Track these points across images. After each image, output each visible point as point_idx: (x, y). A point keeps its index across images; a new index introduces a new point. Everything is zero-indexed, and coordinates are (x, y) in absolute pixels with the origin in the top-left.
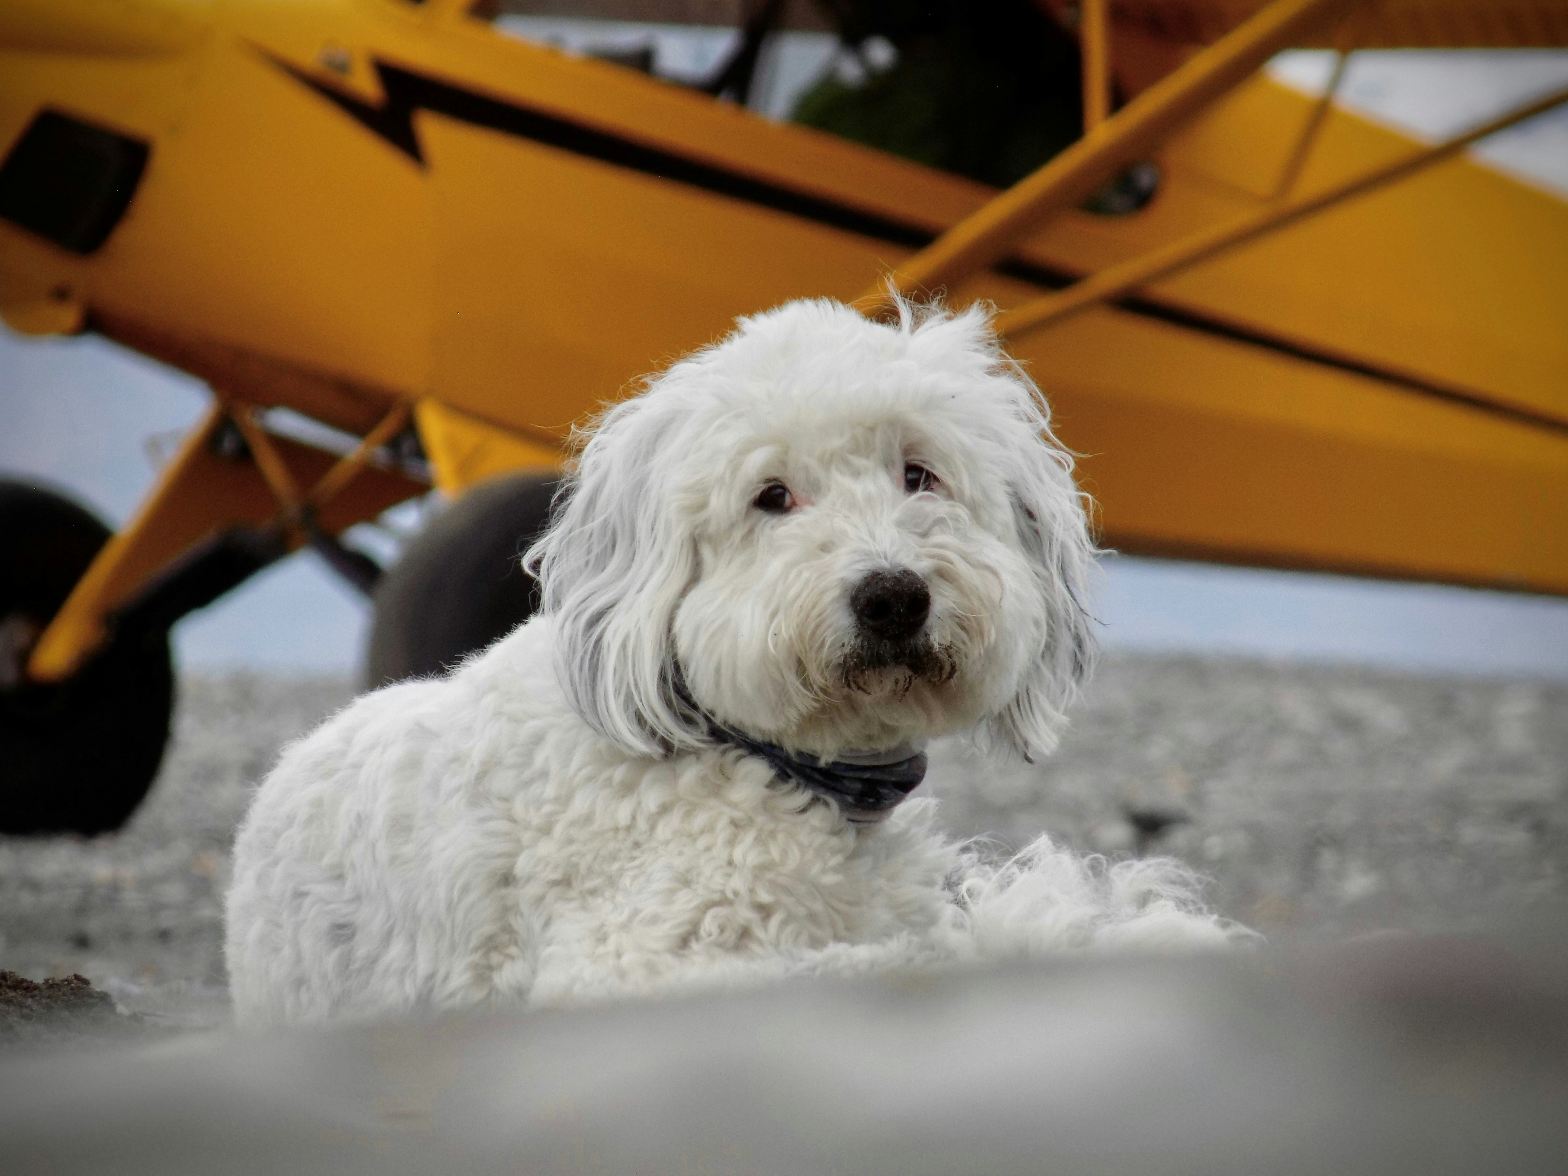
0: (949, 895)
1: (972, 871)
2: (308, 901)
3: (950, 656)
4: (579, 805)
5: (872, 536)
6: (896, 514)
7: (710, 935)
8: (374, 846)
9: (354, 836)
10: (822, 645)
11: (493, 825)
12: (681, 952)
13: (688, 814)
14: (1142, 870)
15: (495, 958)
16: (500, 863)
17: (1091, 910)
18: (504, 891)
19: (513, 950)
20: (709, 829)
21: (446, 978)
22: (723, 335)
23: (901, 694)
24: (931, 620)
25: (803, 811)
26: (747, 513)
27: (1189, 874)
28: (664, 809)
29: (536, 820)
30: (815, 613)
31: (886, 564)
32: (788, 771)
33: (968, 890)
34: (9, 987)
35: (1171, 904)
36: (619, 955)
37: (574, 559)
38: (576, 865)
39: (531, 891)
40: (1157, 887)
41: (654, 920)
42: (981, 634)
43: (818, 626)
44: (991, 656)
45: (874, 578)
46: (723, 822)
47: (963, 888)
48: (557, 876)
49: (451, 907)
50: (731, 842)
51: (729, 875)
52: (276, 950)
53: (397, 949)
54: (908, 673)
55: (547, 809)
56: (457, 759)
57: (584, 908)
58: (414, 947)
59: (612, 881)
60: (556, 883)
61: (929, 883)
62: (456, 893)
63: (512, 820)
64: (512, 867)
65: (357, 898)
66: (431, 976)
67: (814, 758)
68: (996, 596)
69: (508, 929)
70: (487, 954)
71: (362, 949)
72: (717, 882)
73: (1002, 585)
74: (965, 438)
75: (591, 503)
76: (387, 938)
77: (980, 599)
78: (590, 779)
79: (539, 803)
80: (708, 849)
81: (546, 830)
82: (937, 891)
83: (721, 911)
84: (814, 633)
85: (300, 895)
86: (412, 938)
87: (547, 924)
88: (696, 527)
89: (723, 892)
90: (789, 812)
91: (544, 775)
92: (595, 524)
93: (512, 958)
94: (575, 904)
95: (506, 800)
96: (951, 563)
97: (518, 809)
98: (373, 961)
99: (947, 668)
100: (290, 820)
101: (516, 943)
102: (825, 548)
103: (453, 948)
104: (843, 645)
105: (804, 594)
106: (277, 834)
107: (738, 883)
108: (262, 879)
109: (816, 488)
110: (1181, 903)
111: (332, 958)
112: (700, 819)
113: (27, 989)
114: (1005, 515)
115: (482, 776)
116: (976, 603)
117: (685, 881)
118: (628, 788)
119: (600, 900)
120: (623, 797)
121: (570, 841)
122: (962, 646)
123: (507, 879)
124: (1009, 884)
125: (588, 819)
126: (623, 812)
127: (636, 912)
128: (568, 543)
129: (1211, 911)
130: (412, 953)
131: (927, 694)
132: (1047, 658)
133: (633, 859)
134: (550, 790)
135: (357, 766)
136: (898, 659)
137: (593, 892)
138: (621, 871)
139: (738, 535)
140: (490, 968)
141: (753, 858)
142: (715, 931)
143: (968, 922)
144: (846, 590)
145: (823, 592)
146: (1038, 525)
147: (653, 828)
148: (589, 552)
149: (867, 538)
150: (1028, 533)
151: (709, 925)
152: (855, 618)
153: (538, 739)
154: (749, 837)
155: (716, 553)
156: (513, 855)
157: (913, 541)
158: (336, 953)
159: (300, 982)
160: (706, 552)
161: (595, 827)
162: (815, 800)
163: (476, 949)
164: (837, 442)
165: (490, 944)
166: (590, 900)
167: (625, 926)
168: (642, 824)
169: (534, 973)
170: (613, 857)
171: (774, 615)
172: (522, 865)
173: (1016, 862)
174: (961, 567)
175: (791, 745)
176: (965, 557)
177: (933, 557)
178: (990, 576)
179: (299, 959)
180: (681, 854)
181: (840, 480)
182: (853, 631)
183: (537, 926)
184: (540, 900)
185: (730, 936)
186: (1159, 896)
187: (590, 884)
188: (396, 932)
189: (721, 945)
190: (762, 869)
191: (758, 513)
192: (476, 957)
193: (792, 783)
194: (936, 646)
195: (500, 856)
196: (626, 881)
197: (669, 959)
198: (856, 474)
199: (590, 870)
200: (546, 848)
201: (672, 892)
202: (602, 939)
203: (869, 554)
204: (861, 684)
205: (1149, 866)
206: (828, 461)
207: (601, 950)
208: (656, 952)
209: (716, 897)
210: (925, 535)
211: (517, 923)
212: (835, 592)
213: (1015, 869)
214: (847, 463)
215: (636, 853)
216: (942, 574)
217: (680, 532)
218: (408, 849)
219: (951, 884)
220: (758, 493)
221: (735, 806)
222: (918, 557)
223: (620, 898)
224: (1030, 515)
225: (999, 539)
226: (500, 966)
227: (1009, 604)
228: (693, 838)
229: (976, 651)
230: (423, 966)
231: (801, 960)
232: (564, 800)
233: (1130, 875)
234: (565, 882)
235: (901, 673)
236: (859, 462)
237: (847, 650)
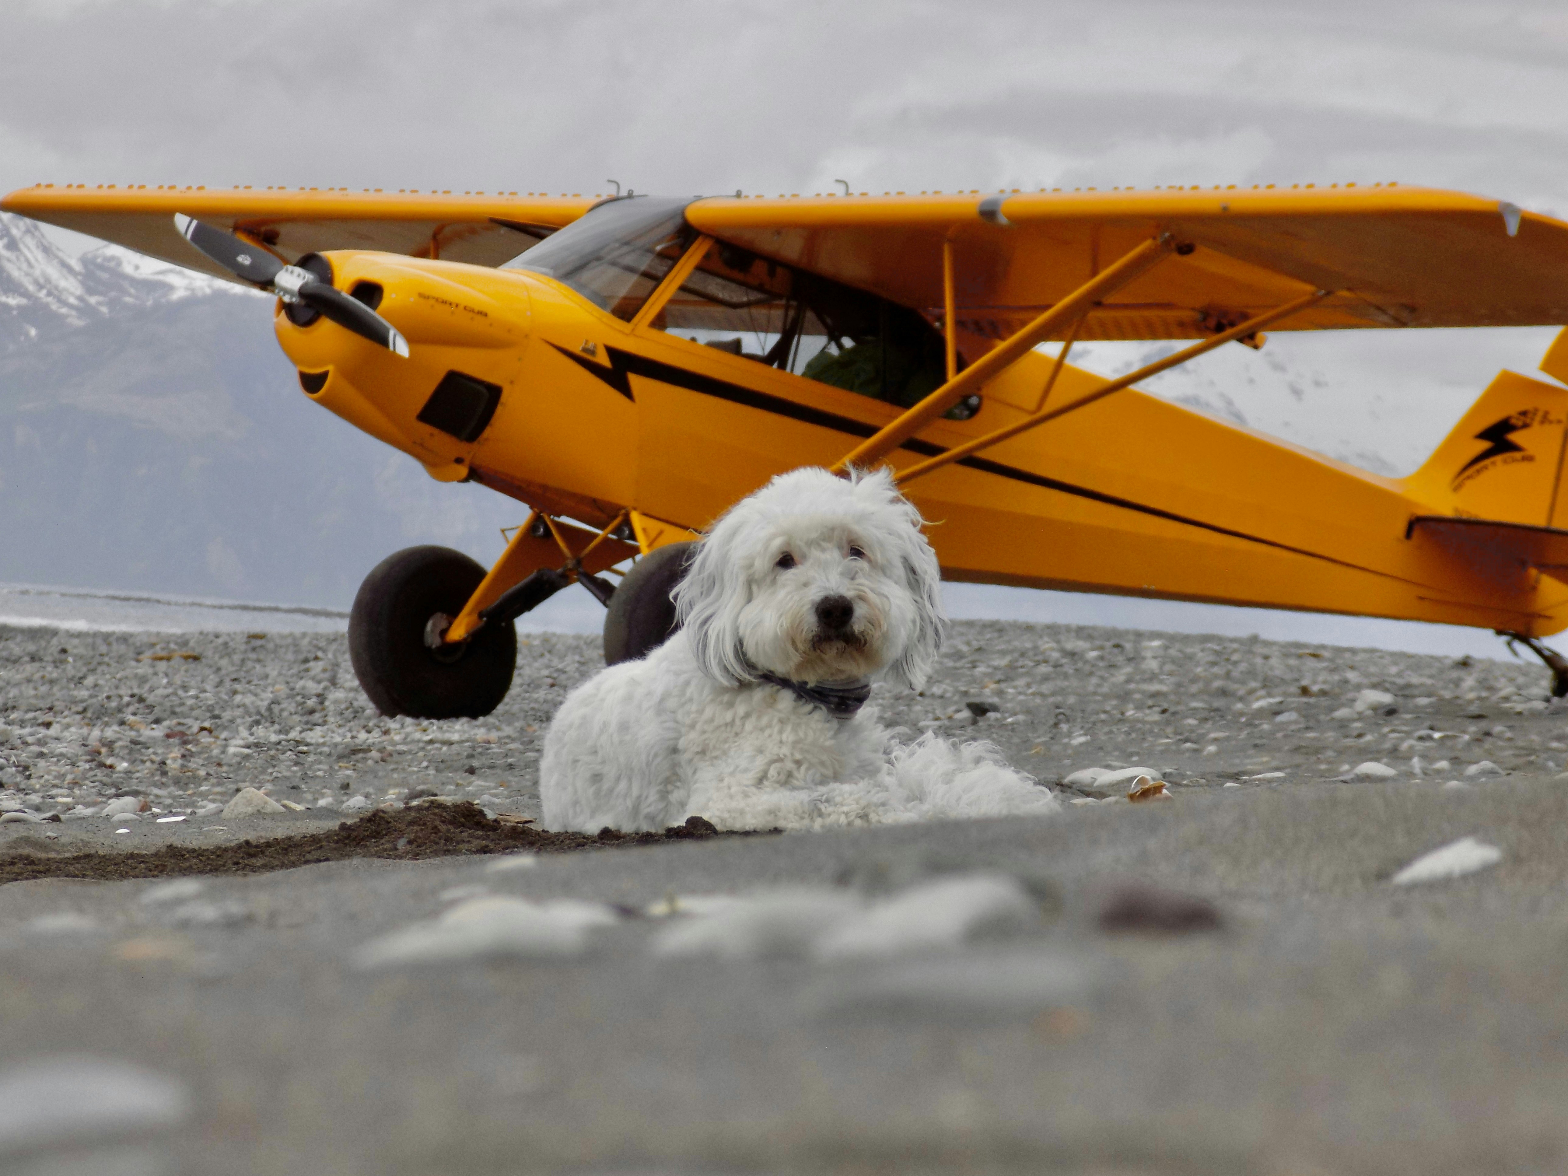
0: (884, 757)
1: (897, 748)
2: (580, 764)
3: (863, 636)
4: (708, 712)
5: (828, 580)
6: (840, 569)
7: (773, 777)
8: (611, 736)
9: (602, 731)
10: (803, 630)
11: (668, 724)
12: (759, 786)
13: (759, 718)
14: (976, 747)
15: (670, 787)
16: (671, 742)
17: (952, 766)
18: (673, 756)
19: (678, 784)
20: (769, 725)
21: (647, 797)
22: (764, 485)
23: (841, 654)
24: (854, 619)
25: (810, 713)
26: (773, 570)
27: (998, 748)
28: (747, 716)
29: (688, 721)
30: (799, 615)
31: (832, 593)
32: (802, 694)
33: (895, 757)
34: (435, 807)
35: (991, 763)
36: (729, 788)
37: (696, 591)
38: (708, 744)
39: (686, 756)
40: (984, 754)
41: (746, 770)
42: (880, 626)
43: (800, 622)
44: (885, 637)
45: (826, 600)
46: (775, 721)
47: (893, 756)
48: (699, 749)
49: (648, 764)
50: (781, 732)
51: (780, 747)
52: (565, 789)
53: (623, 785)
54: (844, 644)
55: (693, 716)
56: (649, 694)
57: (712, 765)
58: (631, 784)
59: (725, 753)
60: (698, 753)
61: (875, 751)
62: (651, 759)
63: (677, 722)
64: (676, 745)
65: (603, 762)
66: (639, 797)
67: (806, 683)
68: (887, 608)
69: (675, 774)
70: (666, 785)
71: (606, 785)
72: (776, 750)
73: (890, 603)
74: (879, 534)
75: (703, 564)
76: (618, 779)
77: (879, 610)
78: (712, 701)
79: (688, 713)
80: (770, 736)
81: (692, 726)
82: (881, 755)
83: (777, 765)
84: (798, 625)
85: (576, 761)
86: (630, 780)
87: (695, 772)
88: (750, 576)
89: (778, 755)
90: (805, 714)
91: (691, 700)
92: (705, 574)
93: (678, 788)
94: (707, 763)
95: (673, 712)
96: (865, 592)
97: (679, 717)
98: (611, 790)
99: (863, 641)
100: (570, 726)
101: (680, 781)
102: (806, 585)
103: (650, 783)
104: (812, 631)
105: (794, 607)
106: (564, 733)
107: (785, 750)
108: (557, 754)
109: (804, 557)
110: (996, 762)
111: (591, 791)
112: (765, 720)
113: (444, 808)
114: (900, 571)
115: (662, 700)
116: (877, 612)
117: (760, 751)
118: (731, 705)
119: (720, 762)
120: (728, 709)
121: (704, 732)
122: (870, 631)
123: (675, 750)
124: (914, 754)
125: (712, 720)
126: (728, 716)
127: (737, 767)
128: (692, 584)
129: (1010, 765)
130: (630, 787)
131: (855, 653)
132: (922, 640)
133: (735, 742)
134: (694, 707)
135: (603, 700)
136: (838, 637)
137: (716, 758)
138: (729, 748)
139: (768, 580)
140: (668, 792)
141: (791, 738)
142: (776, 775)
143: (894, 772)
144: (813, 605)
145: (802, 606)
146: (918, 578)
147: (743, 725)
148: (702, 587)
149: (825, 580)
150: (913, 581)
151: (772, 772)
152: (817, 618)
153: (687, 683)
154: (789, 728)
155: (759, 587)
156: (677, 739)
157: (847, 582)
158: (593, 788)
159: (576, 803)
160: (755, 588)
161: (716, 723)
162: (815, 708)
163: (661, 784)
164: (814, 535)
165: (667, 781)
166: (715, 761)
167: (732, 774)
168: (738, 722)
169: (689, 796)
170: (726, 741)
171: (781, 616)
172: (682, 744)
173: (917, 743)
174: (871, 596)
175: (795, 679)
176: (872, 590)
177: (856, 590)
178: (885, 599)
179: (575, 792)
180: (757, 739)
181: (815, 553)
182: (817, 624)
183: (690, 772)
184: (690, 761)
185: (783, 777)
186: (984, 758)
187: (714, 754)
188: (622, 776)
189: (778, 782)
190: (795, 743)
191: (779, 568)
192: (661, 787)
193: (804, 700)
194: (856, 631)
195: (672, 739)
196: (732, 753)
197: (754, 789)
198: (824, 550)
199: (714, 747)
200: (693, 735)
201: (754, 756)
202: (722, 780)
203: (825, 588)
204: (821, 649)
205: (980, 744)
206: (810, 543)
207: (721, 785)
208: (747, 786)
209: (775, 757)
210: (853, 579)
211: (680, 771)
212: (809, 606)
213: (917, 747)
214: (819, 545)
215: (736, 739)
216: (861, 598)
217: (742, 578)
218: (628, 738)
219: (887, 752)
220: (778, 559)
221: (780, 711)
222: (848, 590)
223: (729, 761)
224: (914, 571)
225: (896, 583)
226: (672, 792)
227: (895, 612)
228: (762, 730)
229: (877, 634)
230: (635, 792)
231: (817, 791)
232: (701, 712)
233: (971, 748)
234: (703, 752)
235: (840, 644)
236: (824, 544)
237: (814, 633)
